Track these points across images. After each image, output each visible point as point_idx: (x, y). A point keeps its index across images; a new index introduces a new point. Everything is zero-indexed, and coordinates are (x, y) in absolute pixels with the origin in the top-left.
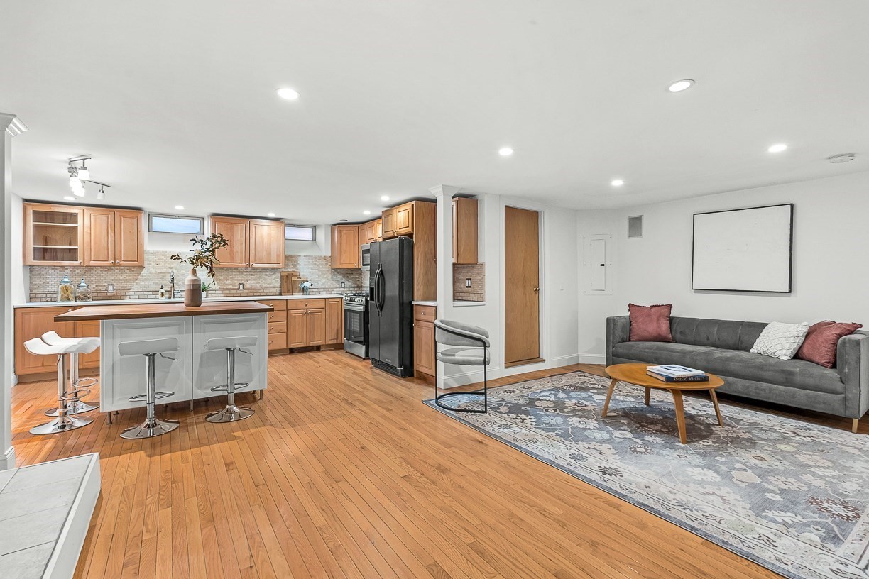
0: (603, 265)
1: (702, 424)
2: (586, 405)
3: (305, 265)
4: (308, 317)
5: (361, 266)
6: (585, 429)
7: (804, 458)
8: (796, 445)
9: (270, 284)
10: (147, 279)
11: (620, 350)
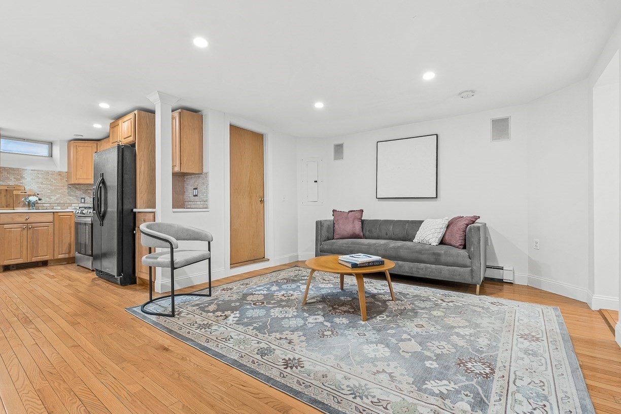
0: (316, 182)
1: (380, 301)
2: (292, 295)
3: (32, 179)
4: (30, 232)
6: (284, 318)
7: (450, 321)
8: (444, 310)
11: (326, 247)
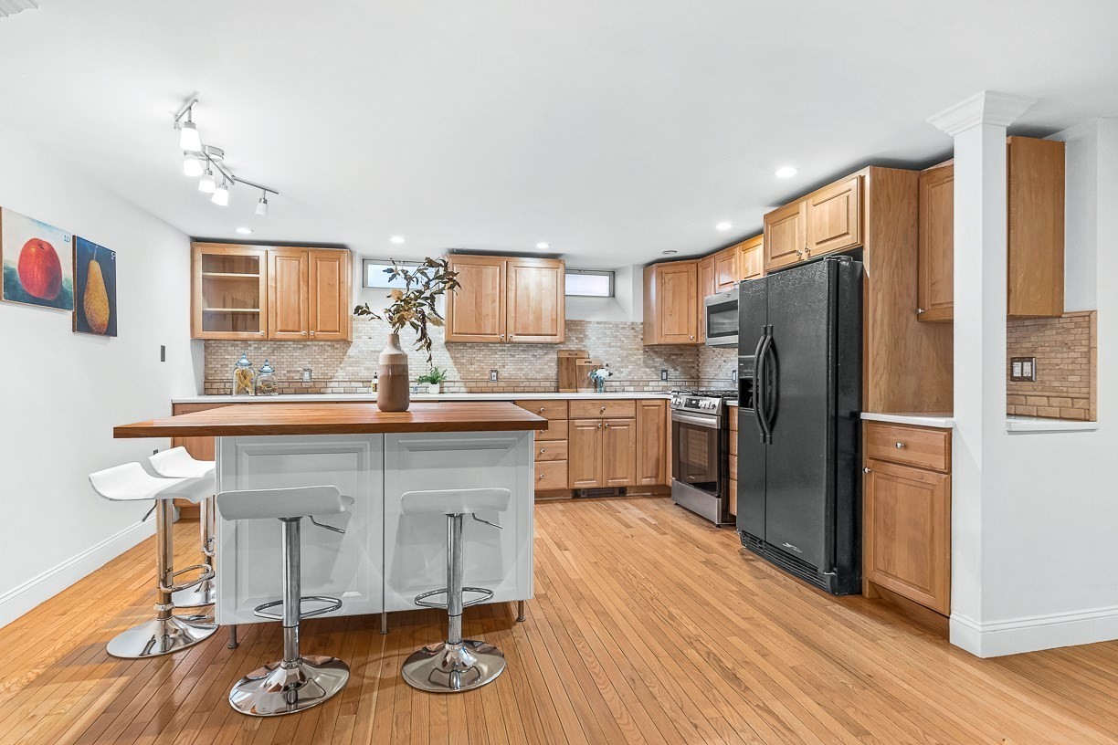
3: (598, 338)
4: (606, 433)
5: (703, 339)
9: (540, 371)
10: (357, 362)
